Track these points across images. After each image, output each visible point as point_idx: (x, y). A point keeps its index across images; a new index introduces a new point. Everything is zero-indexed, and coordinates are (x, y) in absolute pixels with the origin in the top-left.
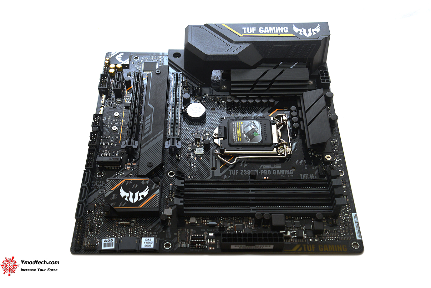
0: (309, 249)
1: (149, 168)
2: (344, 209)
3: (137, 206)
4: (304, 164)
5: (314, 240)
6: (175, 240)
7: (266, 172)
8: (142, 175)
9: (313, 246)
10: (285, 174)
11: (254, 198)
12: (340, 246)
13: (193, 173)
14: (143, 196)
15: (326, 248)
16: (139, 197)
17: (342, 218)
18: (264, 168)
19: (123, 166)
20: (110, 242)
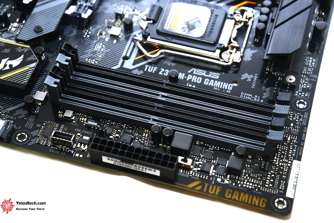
0: (212, 191)
1: (35, 33)
2: (285, 153)
4: (252, 81)
5: (223, 181)
6: (34, 133)
7: (194, 79)
9: (218, 188)
10: (221, 87)
11: (161, 106)
12: (257, 199)
13: (96, 57)
14: (11, 66)
15: (236, 196)
17: (277, 163)
18: (194, 73)
19: (7, 26)
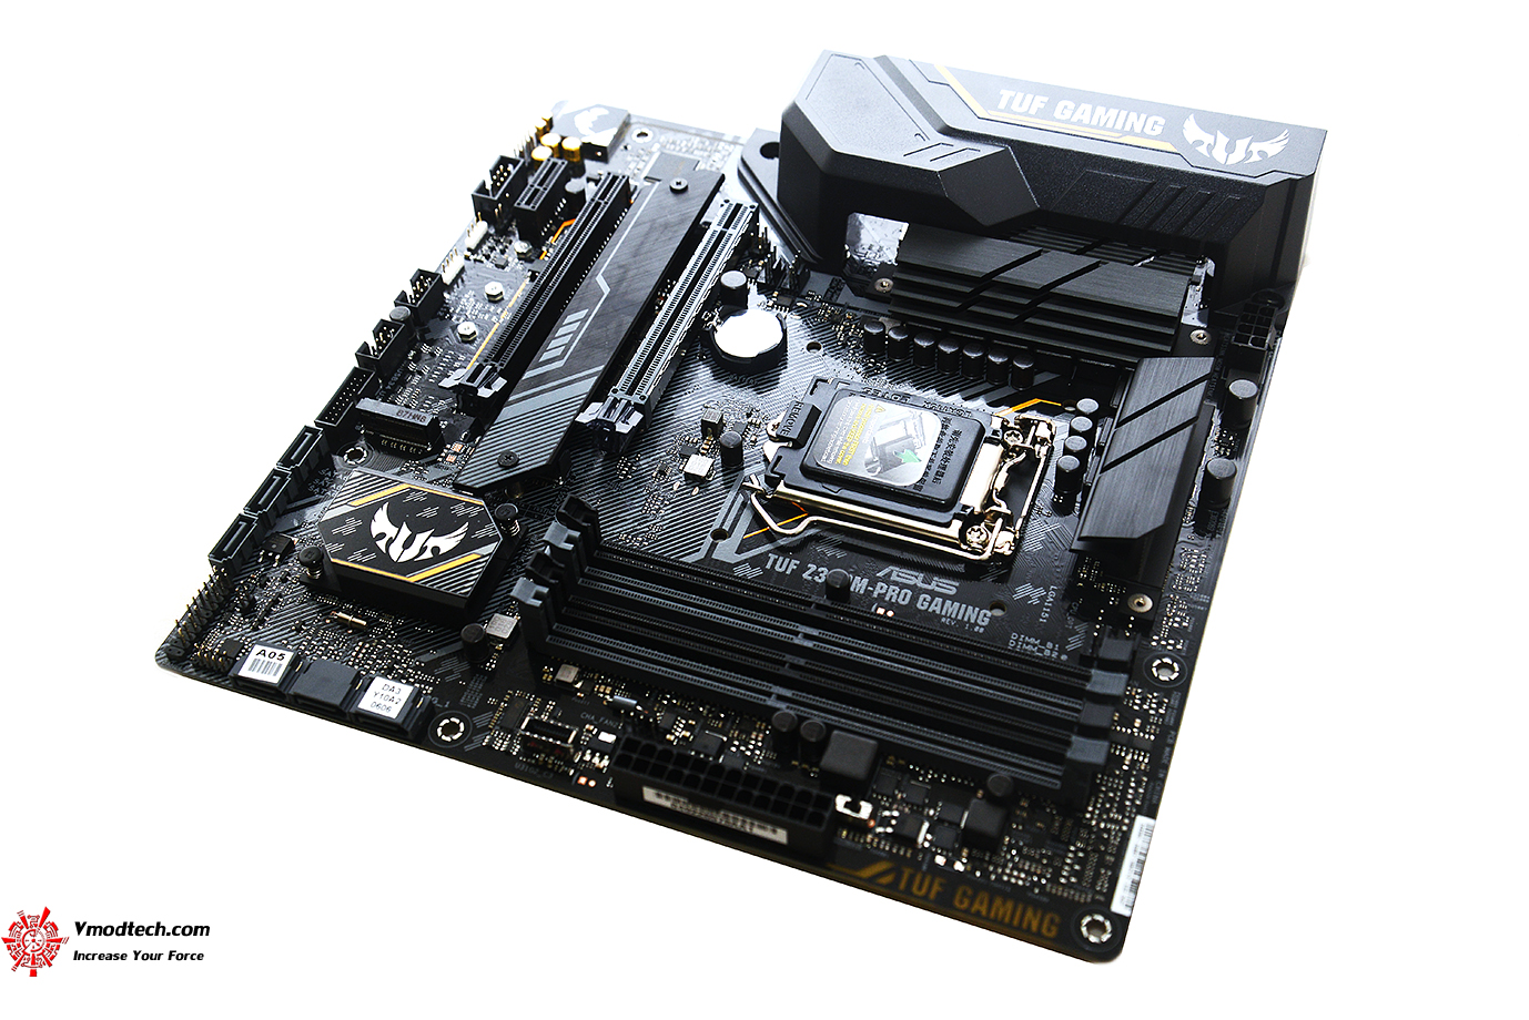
0: (920, 888)
1: (502, 469)
2: (1115, 795)
3: (405, 576)
4: (1041, 606)
5: (950, 863)
6: (480, 721)
7: (892, 593)
8: (470, 484)
9: (937, 881)
10: (960, 617)
11: (802, 662)
12: (1035, 914)
13: (646, 529)
14: (436, 550)
15: (981, 903)
16: (423, 549)
17: (1094, 823)
18: (894, 577)
19: (438, 449)
20: (275, 660)
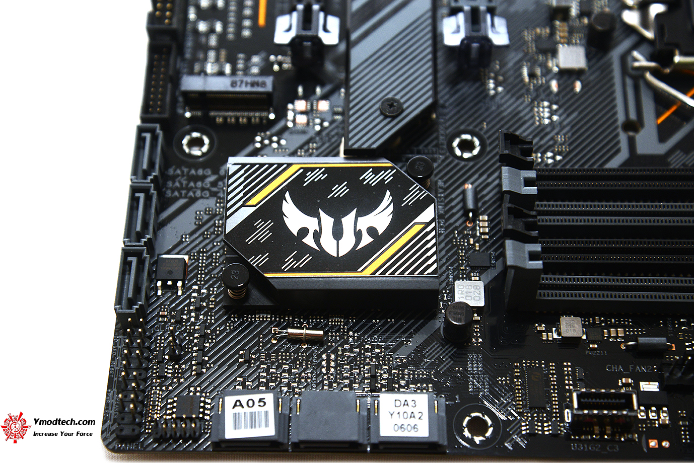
1: (388, 120)
3: (355, 270)
8: (365, 146)
13: (551, 143)
14: (372, 231)
16: (358, 235)
19: (282, 114)
20: (256, 408)
